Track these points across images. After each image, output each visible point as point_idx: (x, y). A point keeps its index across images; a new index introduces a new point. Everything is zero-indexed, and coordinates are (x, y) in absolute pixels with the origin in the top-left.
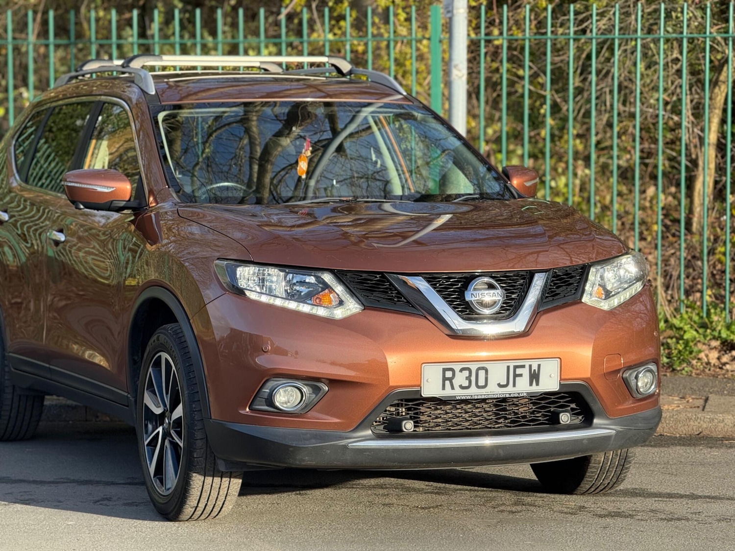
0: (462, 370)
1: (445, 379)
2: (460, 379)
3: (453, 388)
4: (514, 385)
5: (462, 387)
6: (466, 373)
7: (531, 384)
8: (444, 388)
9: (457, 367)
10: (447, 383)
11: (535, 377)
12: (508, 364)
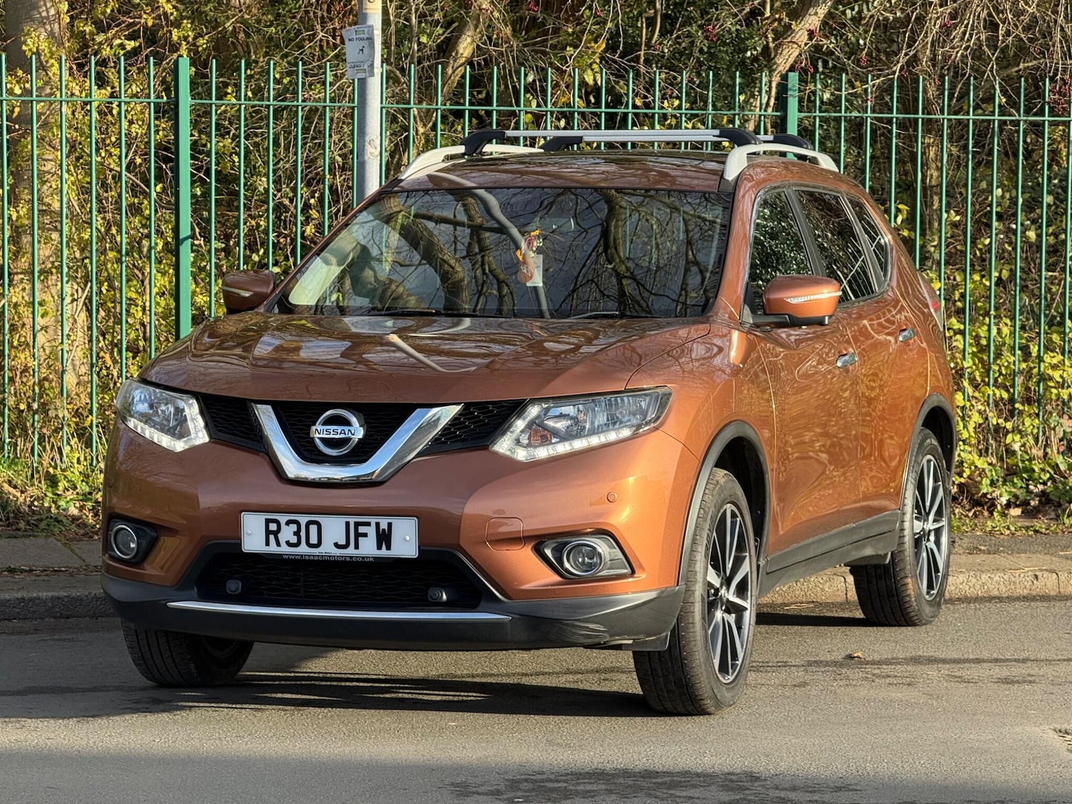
0: (288, 523)
1: (268, 532)
2: (287, 534)
3: (278, 544)
4: (357, 547)
5: (288, 543)
6: (294, 527)
7: (379, 548)
8: (267, 544)
9: (283, 519)
10: (272, 537)
11: (384, 538)
12: (347, 520)
